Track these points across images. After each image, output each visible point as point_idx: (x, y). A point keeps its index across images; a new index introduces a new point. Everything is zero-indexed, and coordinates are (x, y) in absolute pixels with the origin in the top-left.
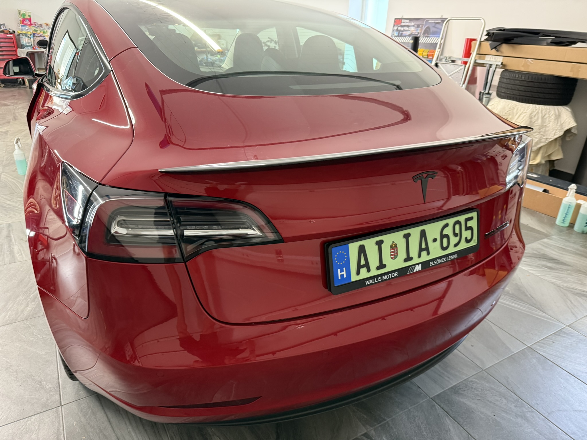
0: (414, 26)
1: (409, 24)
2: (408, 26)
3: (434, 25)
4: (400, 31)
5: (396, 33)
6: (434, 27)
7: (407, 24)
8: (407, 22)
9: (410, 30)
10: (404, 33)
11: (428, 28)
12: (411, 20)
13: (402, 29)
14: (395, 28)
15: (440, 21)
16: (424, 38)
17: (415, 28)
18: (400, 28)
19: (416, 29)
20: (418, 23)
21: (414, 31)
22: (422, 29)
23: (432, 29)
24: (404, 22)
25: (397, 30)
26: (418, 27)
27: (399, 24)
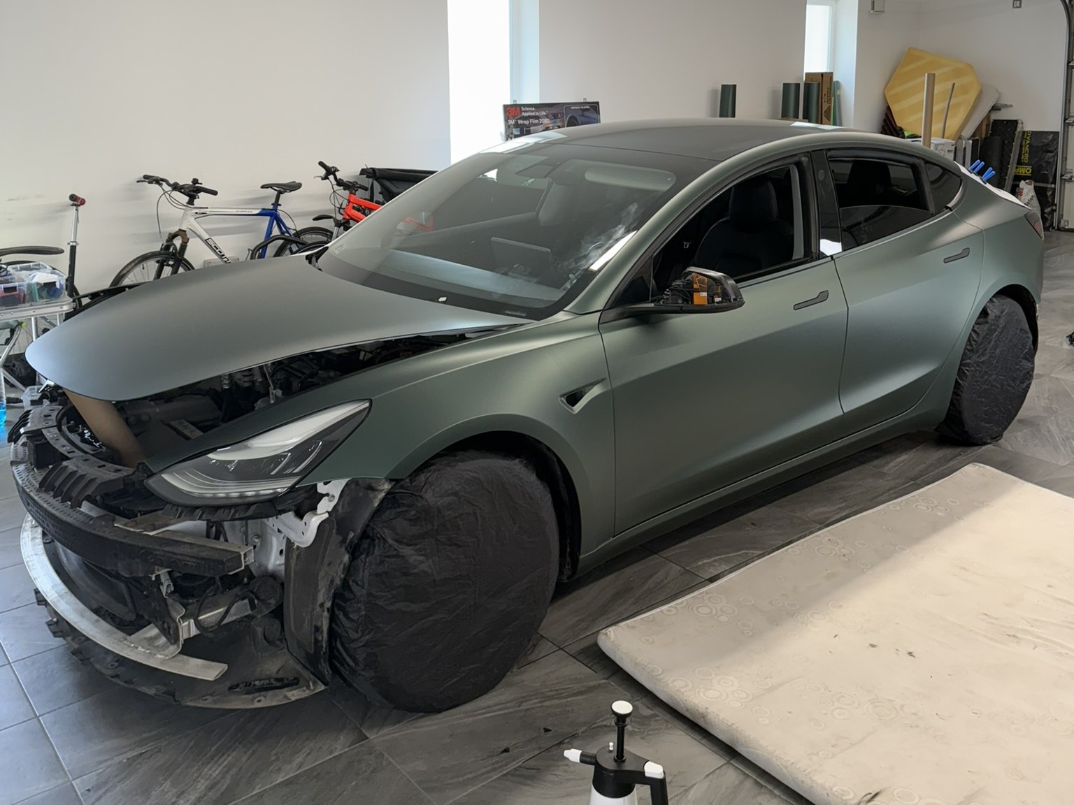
0: (547, 116)
1: (537, 114)
2: (537, 117)
3: (581, 111)
4: (522, 126)
5: (517, 131)
6: (583, 116)
7: (533, 114)
8: (532, 111)
9: (542, 124)
10: (531, 128)
11: (572, 117)
12: (538, 107)
13: (526, 122)
14: (512, 122)
15: (588, 107)
17: (550, 120)
18: (520, 122)
19: (552, 121)
20: (554, 111)
21: (550, 124)
22: (563, 121)
24: (525, 112)
25: (517, 125)
26: (556, 118)
27: (518, 115)
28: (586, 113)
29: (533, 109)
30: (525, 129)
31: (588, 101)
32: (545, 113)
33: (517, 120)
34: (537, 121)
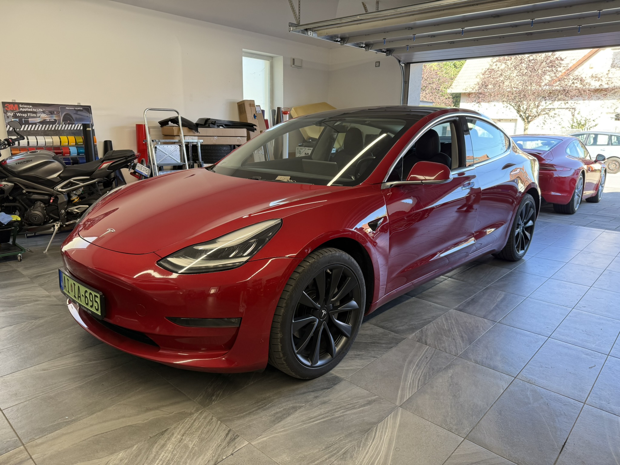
0: (44, 112)
1: (35, 110)
2: (35, 113)
3: (75, 112)
4: (21, 118)
6: (76, 114)
7: (31, 110)
8: (30, 108)
9: (40, 117)
10: (29, 119)
11: (67, 114)
12: (35, 105)
13: (25, 115)
14: (10, 114)
15: (82, 109)
16: (67, 125)
18: (19, 114)
19: (49, 116)
20: (49, 109)
21: (46, 117)
22: (59, 116)
23: (74, 116)
24: (22, 108)
25: (15, 116)
26: (52, 114)
27: (16, 110)
28: (79, 113)
29: (31, 106)
30: (23, 119)
31: (82, 104)
32: (42, 110)
33: (16, 113)
34: (35, 115)
